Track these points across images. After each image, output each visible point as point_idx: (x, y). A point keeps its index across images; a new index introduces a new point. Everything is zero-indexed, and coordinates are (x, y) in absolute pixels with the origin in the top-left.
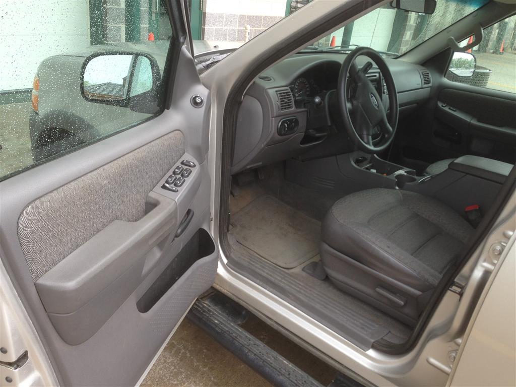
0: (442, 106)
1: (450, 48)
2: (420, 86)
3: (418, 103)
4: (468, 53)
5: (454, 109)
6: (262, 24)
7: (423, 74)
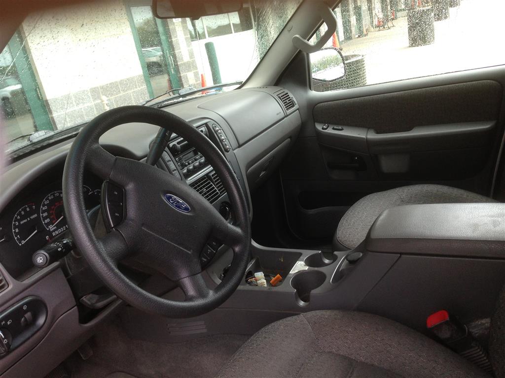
0: (323, 129)
1: (300, 51)
2: (282, 115)
3: (290, 137)
4: (326, 49)
5: (340, 128)
6: (120, 89)
7: (279, 97)
